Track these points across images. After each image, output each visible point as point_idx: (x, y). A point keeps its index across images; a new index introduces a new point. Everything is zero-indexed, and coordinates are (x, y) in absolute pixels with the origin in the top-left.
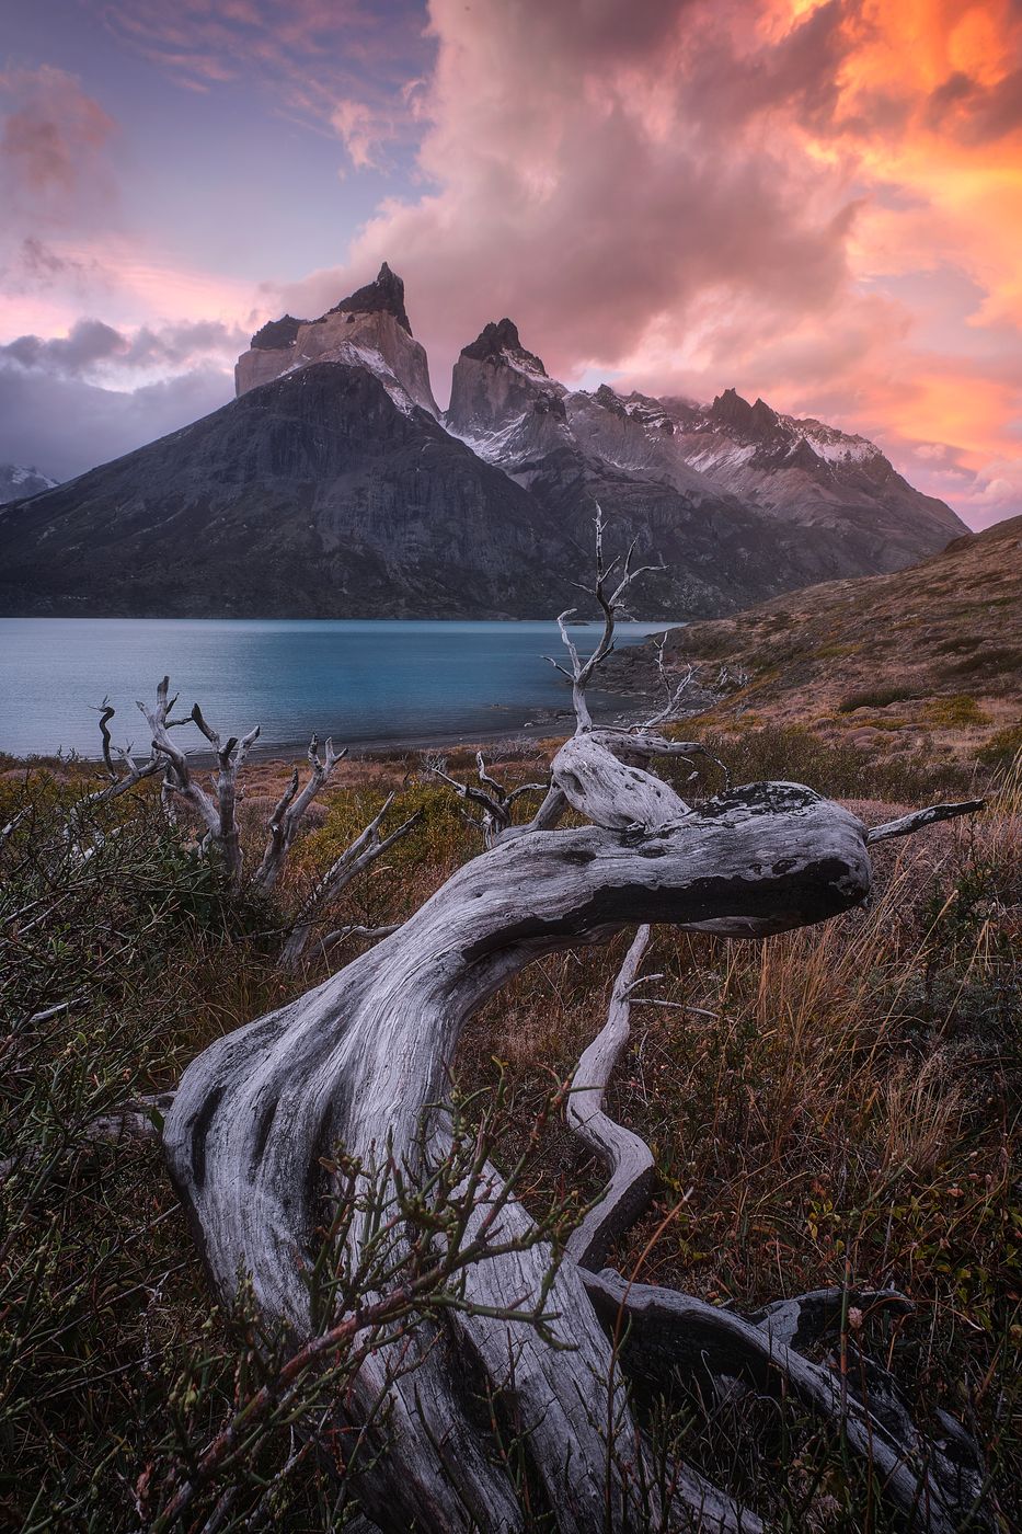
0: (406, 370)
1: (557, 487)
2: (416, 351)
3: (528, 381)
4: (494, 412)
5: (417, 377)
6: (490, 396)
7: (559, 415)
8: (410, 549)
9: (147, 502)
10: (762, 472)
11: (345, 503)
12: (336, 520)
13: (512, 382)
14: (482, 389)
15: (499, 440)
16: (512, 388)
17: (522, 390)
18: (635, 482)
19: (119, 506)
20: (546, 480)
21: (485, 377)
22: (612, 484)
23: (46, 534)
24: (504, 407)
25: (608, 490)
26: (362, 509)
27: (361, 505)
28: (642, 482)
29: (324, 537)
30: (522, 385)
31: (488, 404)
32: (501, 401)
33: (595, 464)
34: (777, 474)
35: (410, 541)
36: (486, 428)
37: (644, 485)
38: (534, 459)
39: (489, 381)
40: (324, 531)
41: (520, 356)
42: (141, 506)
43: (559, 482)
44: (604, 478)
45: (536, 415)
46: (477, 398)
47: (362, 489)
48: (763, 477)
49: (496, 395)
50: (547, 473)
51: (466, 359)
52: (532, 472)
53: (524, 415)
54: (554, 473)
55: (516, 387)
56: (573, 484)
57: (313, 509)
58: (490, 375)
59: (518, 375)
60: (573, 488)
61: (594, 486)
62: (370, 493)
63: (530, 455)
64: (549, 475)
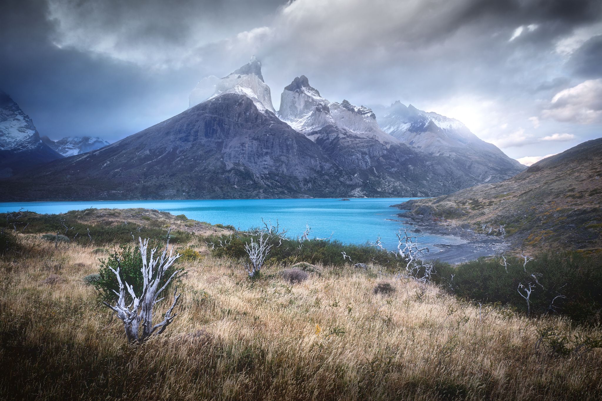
0: (262, 95)
1: (327, 141)
2: (266, 88)
3: (313, 99)
4: (299, 111)
5: (266, 98)
6: (297, 105)
7: (327, 112)
8: (265, 168)
9: (150, 150)
10: (415, 134)
11: (236, 149)
12: (232, 156)
13: (306, 99)
14: (294, 103)
15: (301, 122)
16: (306, 102)
17: (310, 103)
18: (361, 138)
19: (138, 152)
20: (323, 138)
21: (295, 98)
22: (351, 139)
23: (105, 165)
24: (303, 109)
25: (350, 142)
26: (243, 152)
27: (243, 150)
28: (364, 138)
29: (227, 163)
30: (310, 101)
31: (296, 108)
32: (302, 107)
33: (343, 131)
34: (421, 134)
35: (264, 165)
36: (296, 118)
37: (364, 140)
38: (317, 130)
39: (296, 99)
40: (227, 161)
41: (309, 89)
42: (148, 152)
43: (328, 139)
44: (348, 137)
45: (317, 112)
46: (291, 106)
47: (244, 143)
48: (415, 136)
49: (300, 105)
50: (323, 135)
51: (287, 91)
52: (316, 135)
53: (311, 112)
54: (326, 135)
55: (308, 101)
56: (334, 139)
57: (222, 152)
58: (297, 97)
59: (309, 97)
60: (335, 141)
61: (344, 140)
62: (247, 145)
63: (315, 128)
64: (324, 136)
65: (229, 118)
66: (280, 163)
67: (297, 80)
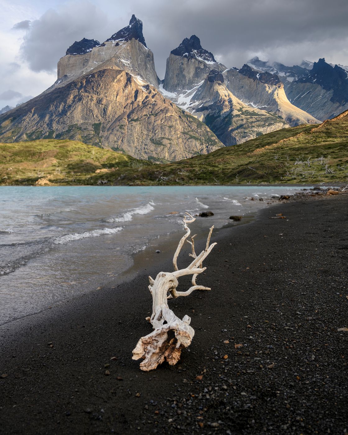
0: (143, 63)
1: (218, 119)
2: (148, 54)
3: (205, 65)
4: (187, 81)
5: (148, 66)
6: (185, 73)
7: (220, 82)
8: (145, 153)
10: (338, 104)
11: (115, 132)
13: (197, 66)
14: (181, 70)
15: (190, 94)
16: (197, 69)
17: (202, 69)
18: (259, 115)
20: (213, 115)
21: (183, 64)
22: (246, 117)
24: (193, 77)
25: (245, 121)
26: (122, 135)
27: (122, 133)
28: (263, 115)
30: (202, 67)
31: (184, 76)
32: (192, 75)
33: (238, 107)
34: (346, 105)
35: (144, 149)
36: (183, 89)
38: (207, 105)
39: (185, 66)
41: (201, 53)
43: (219, 116)
44: (242, 114)
45: (209, 83)
46: (179, 74)
47: (122, 125)
48: (338, 107)
49: (189, 73)
50: (214, 111)
51: (173, 55)
52: (206, 111)
53: (203, 81)
54: (217, 111)
55: (199, 68)
56: (226, 117)
57: (100, 135)
58: (186, 63)
59: (200, 62)
60: (227, 119)
61: (237, 118)
62: (126, 127)
63: (206, 103)
64: (215, 113)
65: (106, 97)
66: (162, 147)
67: (185, 41)
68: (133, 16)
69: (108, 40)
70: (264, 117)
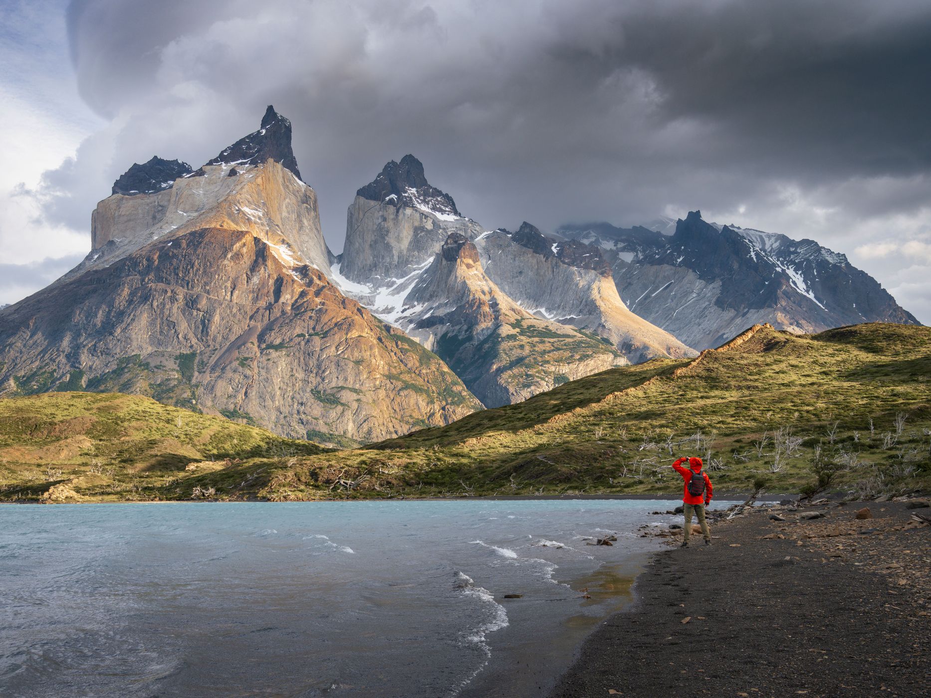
0: (294, 216)
1: (468, 344)
2: (305, 195)
3: (436, 223)
4: (396, 258)
5: (305, 222)
6: (391, 239)
7: (471, 262)
10: (731, 313)
13: (417, 224)
14: (382, 233)
15: (402, 288)
16: (418, 230)
17: (428, 232)
18: (559, 336)
20: (456, 336)
21: (385, 220)
22: (530, 340)
24: (408, 250)
25: (527, 349)
28: (568, 336)
30: (429, 226)
31: (388, 247)
32: (405, 244)
33: (513, 318)
34: (748, 315)
36: (387, 275)
37: (568, 340)
38: (441, 312)
39: (390, 224)
41: (426, 194)
43: (470, 338)
44: (522, 333)
45: (444, 262)
46: (376, 242)
47: (246, 359)
48: (733, 319)
49: (399, 239)
50: (457, 327)
51: (362, 200)
52: (440, 327)
53: (431, 259)
54: (465, 327)
55: (422, 229)
56: (485, 341)
57: (194, 381)
58: (392, 217)
59: (424, 215)
60: (487, 346)
61: (511, 343)
62: (255, 363)
63: (438, 307)
64: (460, 331)
65: (208, 293)
66: (340, 408)
67: (391, 168)
68: (270, 109)
69: (210, 163)
70: (570, 340)
